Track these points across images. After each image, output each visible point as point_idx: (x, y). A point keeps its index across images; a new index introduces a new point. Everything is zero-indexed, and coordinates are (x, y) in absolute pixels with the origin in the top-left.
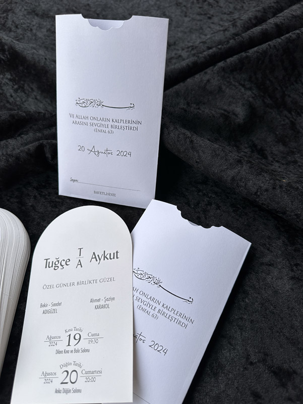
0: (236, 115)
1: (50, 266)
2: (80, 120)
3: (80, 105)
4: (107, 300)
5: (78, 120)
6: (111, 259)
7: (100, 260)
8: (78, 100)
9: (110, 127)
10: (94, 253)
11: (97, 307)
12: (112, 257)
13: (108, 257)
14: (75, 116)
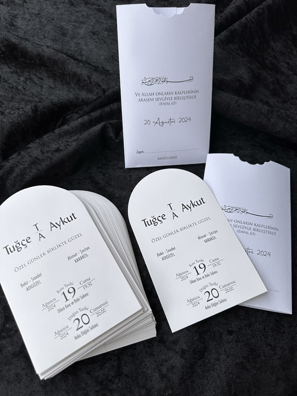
0: (244, 79)
1: (150, 223)
2: (145, 98)
3: (146, 84)
4: (212, 233)
5: (143, 97)
6: (199, 205)
7: (190, 208)
8: (144, 79)
9: (173, 98)
10: (183, 204)
11: (206, 241)
12: (199, 203)
13: (196, 204)
14: (141, 94)
